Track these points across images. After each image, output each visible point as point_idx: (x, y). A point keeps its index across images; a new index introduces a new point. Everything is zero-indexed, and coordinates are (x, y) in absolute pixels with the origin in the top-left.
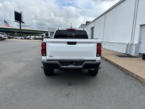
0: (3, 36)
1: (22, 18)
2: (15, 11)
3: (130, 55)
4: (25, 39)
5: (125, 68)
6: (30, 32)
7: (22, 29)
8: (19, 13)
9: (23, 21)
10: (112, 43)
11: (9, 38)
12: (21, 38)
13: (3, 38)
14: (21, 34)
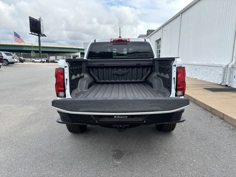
0: (9, 58)
1: (42, 28)
2: (30, 17)
3: (230, 87)
4: (47, 61)
5: (227, 114)
6: (55, 50)
7: (42, 45)
8: (36, 20)
9: (44, 33)
10: (194, 65)
11: (22, 61)
12: (40, 60)
13: (9, 61)
14: (42, 54)
